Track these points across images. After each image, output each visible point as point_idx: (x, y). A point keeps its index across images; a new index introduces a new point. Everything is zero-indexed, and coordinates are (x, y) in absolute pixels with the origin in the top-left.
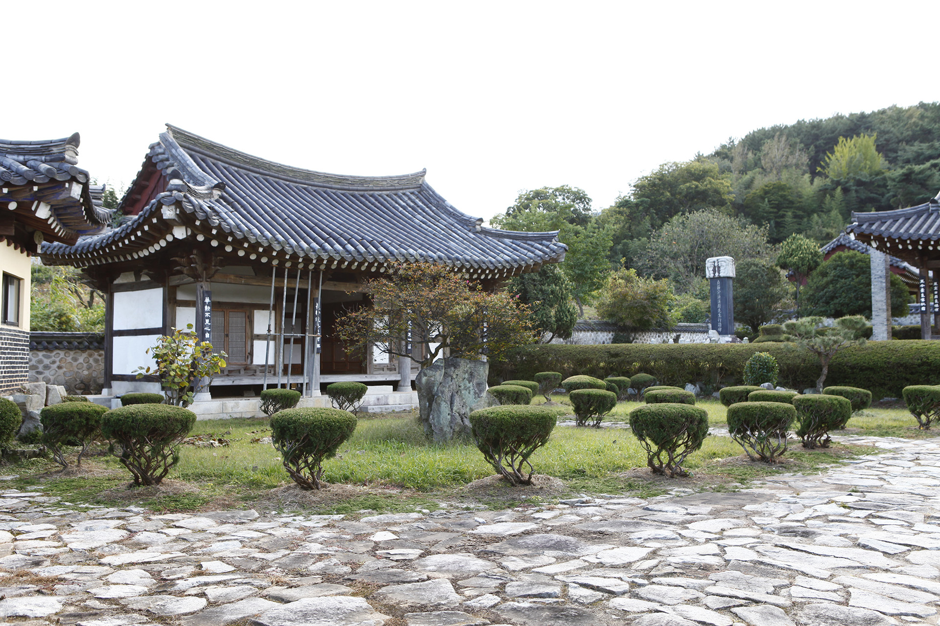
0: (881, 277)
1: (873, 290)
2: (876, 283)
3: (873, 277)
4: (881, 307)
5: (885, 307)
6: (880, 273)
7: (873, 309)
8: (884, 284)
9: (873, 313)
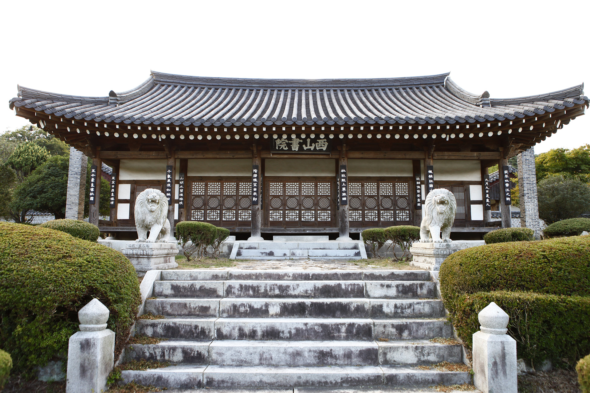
0: (76, 174)
1: (68, 185)
2: (71, 179)
3: (70, 173)
4: (74, 201)
5: (77, 201)
6: (76, 170)
7: (67, 203)
8: (79, 180)
9: (67, 206)
